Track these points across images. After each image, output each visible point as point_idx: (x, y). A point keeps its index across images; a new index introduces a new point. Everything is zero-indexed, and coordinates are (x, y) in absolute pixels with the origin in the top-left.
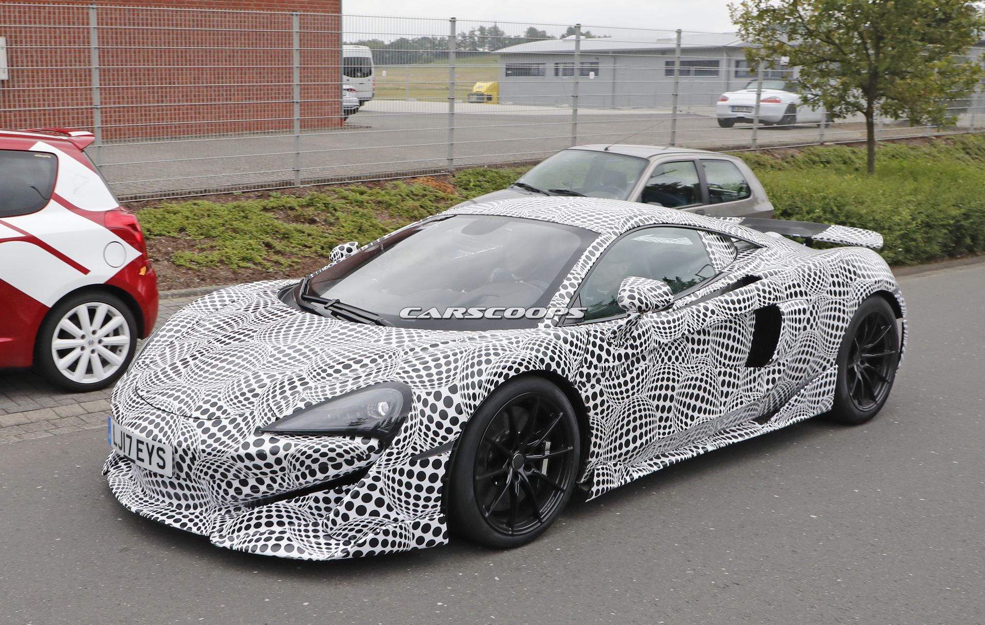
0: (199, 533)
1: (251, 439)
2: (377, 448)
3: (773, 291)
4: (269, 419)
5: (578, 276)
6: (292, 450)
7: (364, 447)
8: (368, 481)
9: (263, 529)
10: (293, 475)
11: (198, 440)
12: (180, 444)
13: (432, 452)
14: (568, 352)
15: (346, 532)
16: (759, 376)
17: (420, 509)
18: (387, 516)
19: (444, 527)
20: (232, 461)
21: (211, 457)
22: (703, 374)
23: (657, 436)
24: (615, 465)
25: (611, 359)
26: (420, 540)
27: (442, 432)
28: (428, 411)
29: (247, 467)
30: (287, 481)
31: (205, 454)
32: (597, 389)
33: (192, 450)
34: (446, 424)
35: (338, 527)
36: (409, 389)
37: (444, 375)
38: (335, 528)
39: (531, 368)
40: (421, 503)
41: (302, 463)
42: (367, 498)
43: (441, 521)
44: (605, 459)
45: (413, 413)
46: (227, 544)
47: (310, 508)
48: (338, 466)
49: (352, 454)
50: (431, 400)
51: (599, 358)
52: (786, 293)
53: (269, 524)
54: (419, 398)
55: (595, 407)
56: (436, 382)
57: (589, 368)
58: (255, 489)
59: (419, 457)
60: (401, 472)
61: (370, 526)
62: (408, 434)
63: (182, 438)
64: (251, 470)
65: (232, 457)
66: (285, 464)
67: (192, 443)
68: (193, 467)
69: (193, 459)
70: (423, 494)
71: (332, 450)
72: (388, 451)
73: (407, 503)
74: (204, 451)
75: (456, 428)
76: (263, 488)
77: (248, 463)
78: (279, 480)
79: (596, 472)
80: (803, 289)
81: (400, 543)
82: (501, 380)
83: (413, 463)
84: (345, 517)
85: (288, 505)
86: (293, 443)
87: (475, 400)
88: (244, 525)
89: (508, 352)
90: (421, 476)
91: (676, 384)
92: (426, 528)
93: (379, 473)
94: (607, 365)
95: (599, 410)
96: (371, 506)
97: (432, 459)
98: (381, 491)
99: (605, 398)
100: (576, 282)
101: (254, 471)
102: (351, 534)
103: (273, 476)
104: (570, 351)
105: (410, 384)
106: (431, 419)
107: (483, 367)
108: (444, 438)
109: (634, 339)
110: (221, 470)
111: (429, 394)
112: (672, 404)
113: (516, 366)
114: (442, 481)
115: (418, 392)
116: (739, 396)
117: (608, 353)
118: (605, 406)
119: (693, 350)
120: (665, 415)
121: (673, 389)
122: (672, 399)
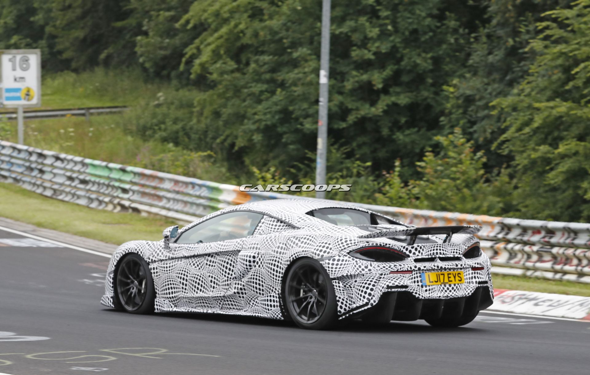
22: (201, 274)
23: (181, 295)
24: (164, 301)
25: (162, 256)
32: (155, 266)
44: (161, 297)
51: (158, 255)
55: (154, 273)
57: (153, 257)
75: (114, 266)
80: (259, 246)
91: (188, 275)
95: (156, 274)
99: (158, 270)
112: (187, 283)
113: (128, 249)
116: (220, 290)
117: (162, 253)
118: (158, 274)
119: (207, 264)
120: (184, 287)
121: (187, 276)
122: (187, 280)
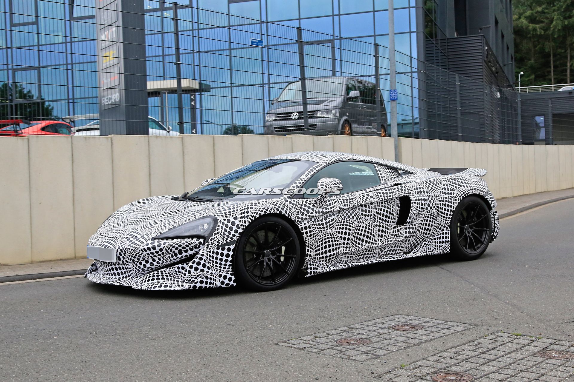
0: (127, 285)
1: (150, 242)
2: (203, 243)
3: (407, 190)
4: (158, 234)
5: (303, 179)
6: (167, 244)
7: (197, 242)
8: (199, 256)
9: (155, 281)
10: (168, 256)
11: (127, 245)
12: (119, 248)
13: (226, 244)
14: (291, 207)
15: (190, 279)
16: (401, 229)
17: (222, 269)
18: (207, 272)
19: (233, 278)
20: (141, 252)
21: (132, 251)
22: (366, 225)
23: (342, 251)
24: (320, 261)
25: (314, 212)
26: (223, 283)
27: (231, 236)
28: (224, 227)
29: (148, 254)
30: (165, 259)
31: (130, 250)
32: (307, 225)
33: (124, 249)
34: (233, 232)
35: (186, 276)
36: (217, 218)
37: (232, 213)
38: (185, 277)
39: (272, 212)
40: (223, 266)
41: (171, 250)
42: (199, 264)
43: (232, 274)
44: (314, 258)
45: (218, 227)
46: (139, 288)
47: (176, 271)
48: (186, 251)
49: (192, 245)
50: (226, 222)
51: (308, 212)
52: (414, 191)
53: (158, 279)
54: (220, 221)
55: (307, 233)
56: (228, 215)
57: (302, 215)
58: (152, 264)
59: (221, 246)
60: (213, 252)
61: (201, 276)
62: (216, 236)
63: (120, 245)
64: (149, 255)
65: (141, 250)
66: (164, 251)
67: (125, 247)
68: (125, 257)
69: (125, 254)
70: (223, 263)
71: (184, 244)
72: (207, 243)
73: (216, 266)
74: (129, 249)
75: (237, 235)
76: (155, 263)
77: (148, 252)
78: (162, 259)
79: (309, 263)
80: (425, 190)
81: (213, 283)
82: (258, 216)
83: (218, 249)
84: (190, 272)
85: (166, 271)
86: (167, 242)
87: (245, 223)
88: (147, 280)
89: (261, 205)
90: (222, 255)
91: (351, 228)
92: (225, 277)
93: (203, 252)
94: (312, 215)
95: (309, 234)
96: (200, 267)
97: (226, 247)
98: (205, 260)
99: (311, 229)
100: (301, 182)
101: (151, 255)
102: (192, 279)
103: (159, 257)
104: (292, 207)
105: (217, 216)
106: (225, 230)
107: (249, 210)
108: (232, 238)
109: (327, 205)
110: (137, 257)
111: (225, 220)
112: (350, 237)
113: (264, 210)
114: (232, 257)
115: (220, 219)
116: (389, 238)
117: (313, 210)
118: (312, 233)
119: (362, 215)
120: (346, 241)
121: (350, 230)
122: (349, 234)
